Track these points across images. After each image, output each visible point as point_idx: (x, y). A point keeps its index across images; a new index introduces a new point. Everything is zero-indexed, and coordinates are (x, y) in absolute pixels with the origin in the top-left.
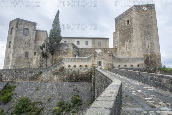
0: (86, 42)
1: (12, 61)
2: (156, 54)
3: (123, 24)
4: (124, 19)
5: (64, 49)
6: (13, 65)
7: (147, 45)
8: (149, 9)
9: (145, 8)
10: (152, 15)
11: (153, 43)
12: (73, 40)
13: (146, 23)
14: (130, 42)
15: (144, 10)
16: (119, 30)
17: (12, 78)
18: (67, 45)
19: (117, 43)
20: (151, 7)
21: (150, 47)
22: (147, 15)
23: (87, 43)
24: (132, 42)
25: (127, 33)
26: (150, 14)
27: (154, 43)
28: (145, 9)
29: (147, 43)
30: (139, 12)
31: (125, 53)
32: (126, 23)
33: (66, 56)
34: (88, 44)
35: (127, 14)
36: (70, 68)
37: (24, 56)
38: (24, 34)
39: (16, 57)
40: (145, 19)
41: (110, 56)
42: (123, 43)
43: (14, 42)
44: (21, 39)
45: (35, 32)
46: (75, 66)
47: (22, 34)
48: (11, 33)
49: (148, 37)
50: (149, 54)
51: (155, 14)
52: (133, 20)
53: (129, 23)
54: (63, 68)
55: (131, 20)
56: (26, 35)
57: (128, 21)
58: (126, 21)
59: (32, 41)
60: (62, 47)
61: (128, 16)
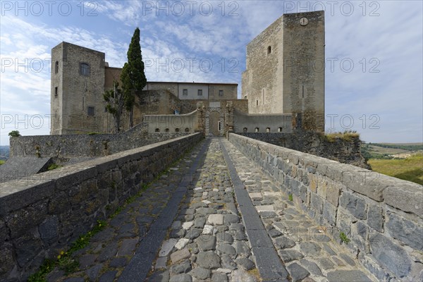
0: (199, 90)
1: (63, 121)
2: (317, 109)
3: (261, 55)
4: (263, 44)
5: (152, 100)
6: (67, 128)
7: (301, 92)
8: (312, 21)
9: (306, 20)
10: (316, 35)
11: (313, 89)
12: (176, 87)
13: (303, 50)
14: (271, 87)
15: (302, 24)
16: (253, 67)
17: (57, 151)
18: (157, 94)
19: (248, 91)
20: (316, 18)
21: (306, 97)
22: (307, 33)
23: (200, 92)
24: (273, 88)
25: (266, 71)
26: (313, 33)
27: (315, 89)
28: (303, 21)
29: (301, 89)
30: (291, 28)
31: (261, 108)
32: (266, 51)
33: (156, 112)
34: (201, 94)
35: (268, 35)
36: (159, 133)
37: (85, 114)
38: (81, 72)
39: (70, 114)
40: (303, 43)
41: (229, 111)
42: (259, 89)
43: (63, 88)
44: (77, 83)
45: (103, 70)
46: (167, 130)
47: (77, 74)
48: (57, 71)
49: (305, 77)
50: (303, 108)
51: (323, 32)
52: (278, 46)
53: (272, 51)
54: (146, 133)
55: (275, 45)
56: (86, 76)
57: (270, 48)
58: (266, 47)
59: (99, 87)
60: (148, 97)
61: (270, 37)
